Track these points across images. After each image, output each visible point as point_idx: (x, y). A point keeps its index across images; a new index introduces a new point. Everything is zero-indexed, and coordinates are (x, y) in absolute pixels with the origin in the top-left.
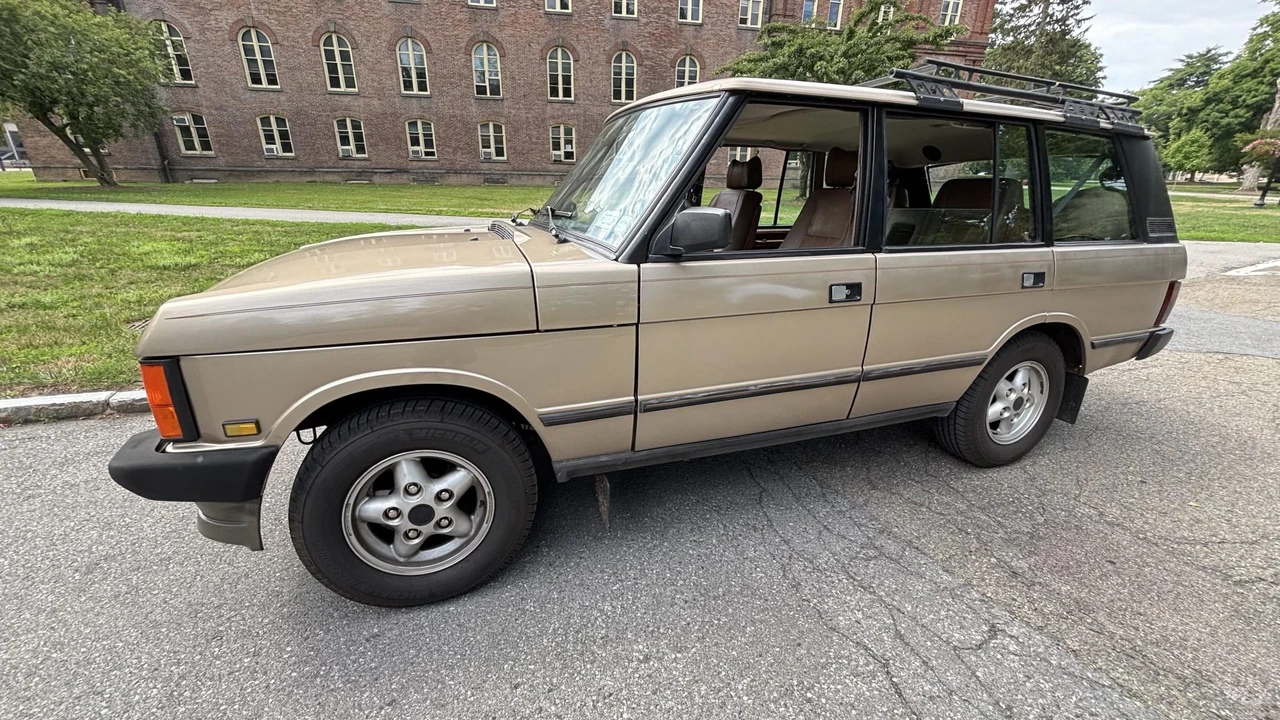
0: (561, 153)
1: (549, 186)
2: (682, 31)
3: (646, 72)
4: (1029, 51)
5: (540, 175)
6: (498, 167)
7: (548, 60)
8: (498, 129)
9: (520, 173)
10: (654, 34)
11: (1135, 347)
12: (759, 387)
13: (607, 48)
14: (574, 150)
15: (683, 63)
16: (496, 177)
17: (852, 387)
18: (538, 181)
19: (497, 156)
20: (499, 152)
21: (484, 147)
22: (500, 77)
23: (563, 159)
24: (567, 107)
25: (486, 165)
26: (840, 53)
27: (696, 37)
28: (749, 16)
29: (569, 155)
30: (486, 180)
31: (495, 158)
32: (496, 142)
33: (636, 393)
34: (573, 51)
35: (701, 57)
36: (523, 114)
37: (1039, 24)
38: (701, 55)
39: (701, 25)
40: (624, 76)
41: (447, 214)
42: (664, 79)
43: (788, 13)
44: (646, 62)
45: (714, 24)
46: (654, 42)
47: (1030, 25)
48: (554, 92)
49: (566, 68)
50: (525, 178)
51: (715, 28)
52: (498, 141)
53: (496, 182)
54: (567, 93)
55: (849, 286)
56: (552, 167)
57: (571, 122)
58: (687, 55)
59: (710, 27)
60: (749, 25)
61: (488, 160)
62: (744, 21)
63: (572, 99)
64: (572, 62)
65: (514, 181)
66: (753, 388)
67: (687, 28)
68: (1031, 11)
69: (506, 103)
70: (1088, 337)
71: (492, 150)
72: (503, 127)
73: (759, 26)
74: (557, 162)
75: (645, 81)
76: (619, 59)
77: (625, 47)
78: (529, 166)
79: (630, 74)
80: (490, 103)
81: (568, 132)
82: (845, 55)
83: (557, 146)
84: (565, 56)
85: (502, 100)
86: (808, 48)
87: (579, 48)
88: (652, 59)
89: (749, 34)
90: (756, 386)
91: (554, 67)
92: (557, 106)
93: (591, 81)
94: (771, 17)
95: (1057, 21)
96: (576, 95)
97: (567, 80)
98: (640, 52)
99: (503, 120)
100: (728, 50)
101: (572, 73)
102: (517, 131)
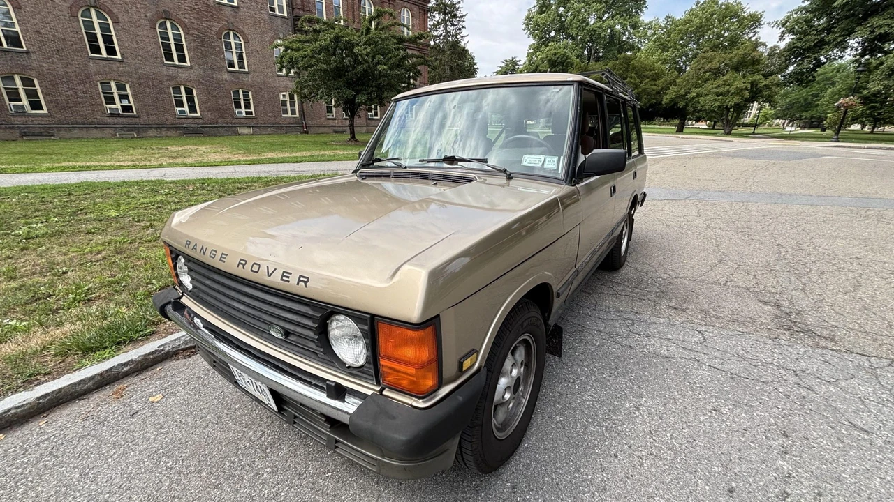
0: (118, 106)
1: (111, 138)
2: (222, 10)
3: (195, 40)
4: (442, 51)
5: (96, 127)
6: (38, 120)
7: (80, 19)
8: (27, 82)
9: (70, 126)
10: (194, 9)
13: (148, 15)
14: (132, 104)
15: (227, 36)
16: (38, 130)
18: (94, 133)
19: (32, 109)
20: (36, 105)
21: (11, 100)
22: (17, 28)
23: (121, 112)
24: (115, 66)
25: (19, 119)
26: (362, 42)
27: (235, 17)
28: (276, 6)
29: (127, 109)
30: (23, 135)
31: (30, 111)
32: (28, 96)
34: (110, 13)
35: (242, 33)
36: (60, 69)
37: (444, 36)
38: (242, 32)
39: (237, 8)
40: (172, 41)
41: (14, 171)
42: (213, 48)
43: (306, 8)
44: (192, 32)
45: (248, 9)
46: (196, 16)
47: (441, 36)
48: (96, 49)
49: (105, 28)
50: (77, 130)
51: (250, 11)
52: (32, 94)
53: (40, 135)
54: (111, 51)
56: (109, 120)
57: (123, 79)
58: (230, 30)
59: (245, 10)
60: (277, 12)
61: (20, 112)
62: (273, 9)
63: (119, 57)
64: (110, 22)
65: (62, 134)
67: (225, 8)
68: (439, 28)
69: (33, 56)
71: (25, 102)
72: (36, 81)
73: (285, 14)
74: (114, 114)
75: (195, 48)
76: (163, 25)
77: (167, 16)
78: (79, 119)
79: (178, 39)
80: (10, 54)
81: (121, 88)
82: (365, 43)
83: (110, 100)
84: (100, 16)
85: (27, 53)
86: (343, 37)
87: (116, 11)
88: (197, 30)
89: (279, 20)
91: (89, 25)
92: (104, 62)
93: (137, 43)
94: (293, 9)
95: (453, 36)
96: (122, 55)
97: (108, 40)
98: (184, 22)
99: (33, 73)
100: (265, 29)
101: (113, 33)
102: (55, 85)
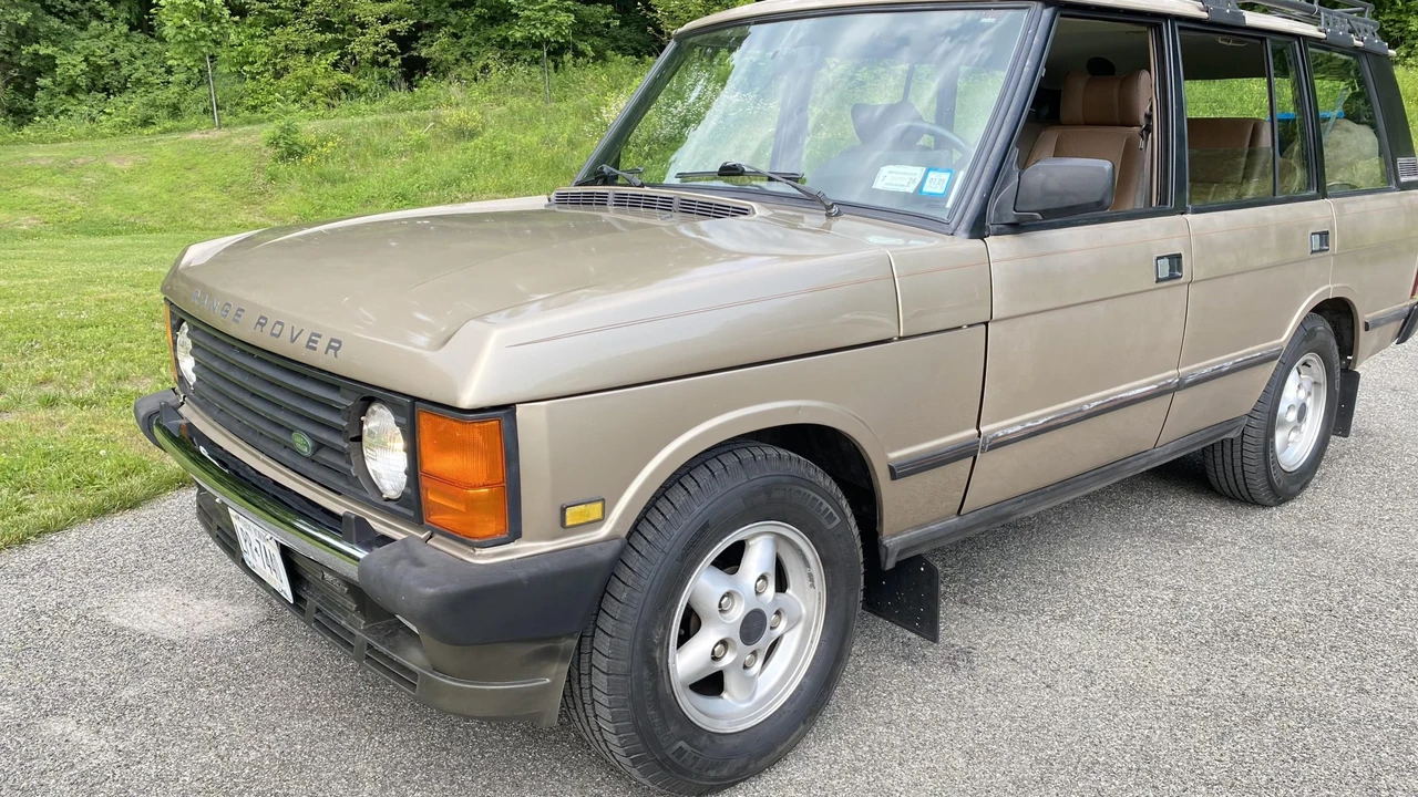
11: (1395, 326)
12: (1093, 405)
17: (1165, 400)
33: (978, 428)
55: (1170, 257)
66: (1087, 407)
70: (1364, 315)
90: (1088, 403)
